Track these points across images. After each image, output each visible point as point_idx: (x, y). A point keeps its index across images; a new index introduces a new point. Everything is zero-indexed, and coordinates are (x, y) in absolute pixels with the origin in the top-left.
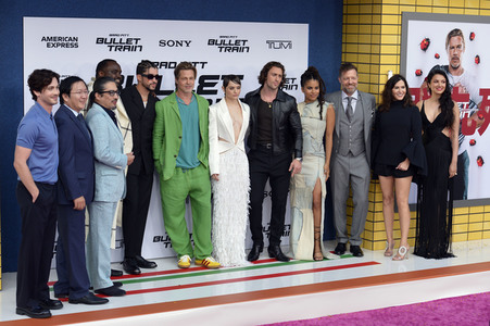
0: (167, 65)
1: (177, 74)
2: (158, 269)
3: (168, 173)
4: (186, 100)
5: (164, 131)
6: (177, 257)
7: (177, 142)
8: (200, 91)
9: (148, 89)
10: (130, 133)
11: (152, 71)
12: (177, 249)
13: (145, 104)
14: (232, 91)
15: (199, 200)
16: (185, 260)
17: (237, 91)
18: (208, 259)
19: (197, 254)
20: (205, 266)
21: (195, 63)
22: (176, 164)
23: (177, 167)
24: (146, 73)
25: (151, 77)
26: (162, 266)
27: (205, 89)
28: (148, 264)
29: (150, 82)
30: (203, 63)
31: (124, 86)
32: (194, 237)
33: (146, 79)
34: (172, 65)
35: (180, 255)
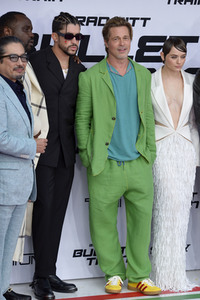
0: (96, 21)
1: (106, 34)
2: (79, 294)
3: (98, 166)
4: (121, 69)
5: (92, 112)
6: (104, 278)
7: (109, 125)
8: (140, 57)
9: (66, 52)
10: (44, 112)
11: (72, 29)
12: (104, 269)
13: (65, 72)
14: (174, 61)
15: (137, 203)
16: (115, 282)
17: (180, 60)
18: (145, 282)
19: (131, 276)
20: (141, 292)
21: (134, 19)
22: (108, 154)
23: (110, 159)
24: (63, 31)
25: (69, 36)
26: (84, 290)
27: (146, 54)
28: (64, 287)
29: (69, 43)
30: (145, 20)
31: (38, 48)
32: (127, 252)
33: (63, 39)
34: (104, 22)
35: (109, 276)
